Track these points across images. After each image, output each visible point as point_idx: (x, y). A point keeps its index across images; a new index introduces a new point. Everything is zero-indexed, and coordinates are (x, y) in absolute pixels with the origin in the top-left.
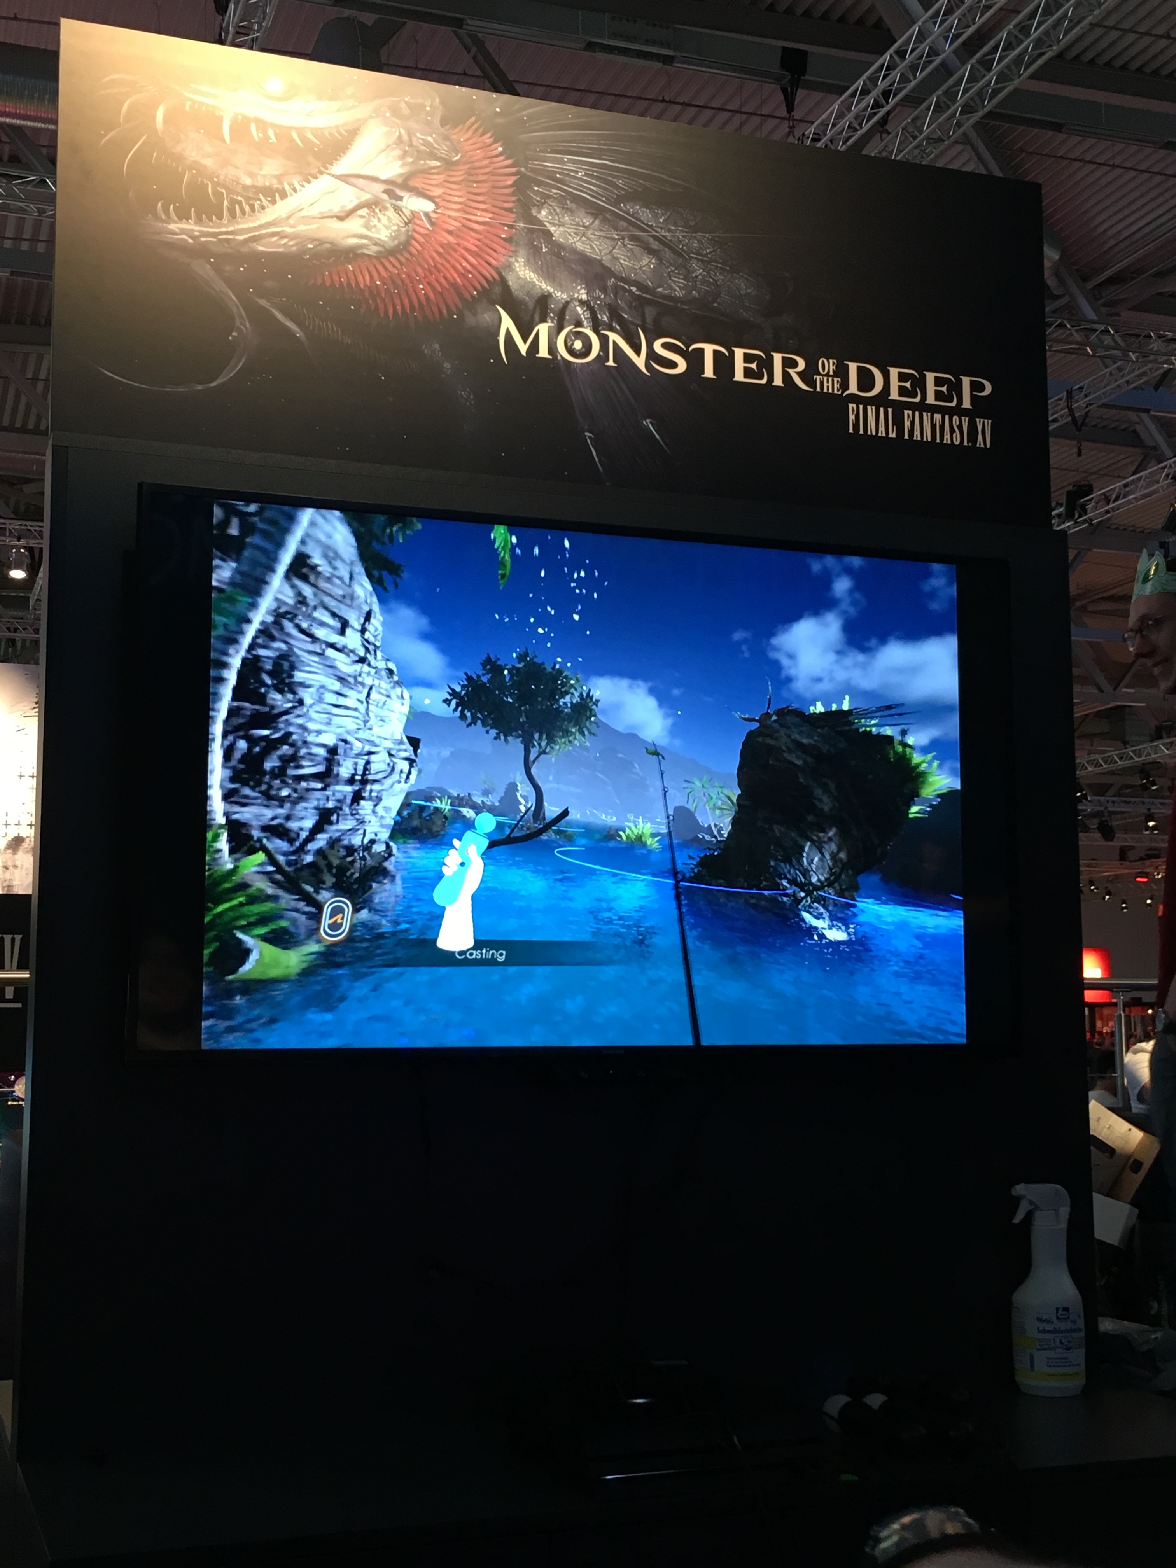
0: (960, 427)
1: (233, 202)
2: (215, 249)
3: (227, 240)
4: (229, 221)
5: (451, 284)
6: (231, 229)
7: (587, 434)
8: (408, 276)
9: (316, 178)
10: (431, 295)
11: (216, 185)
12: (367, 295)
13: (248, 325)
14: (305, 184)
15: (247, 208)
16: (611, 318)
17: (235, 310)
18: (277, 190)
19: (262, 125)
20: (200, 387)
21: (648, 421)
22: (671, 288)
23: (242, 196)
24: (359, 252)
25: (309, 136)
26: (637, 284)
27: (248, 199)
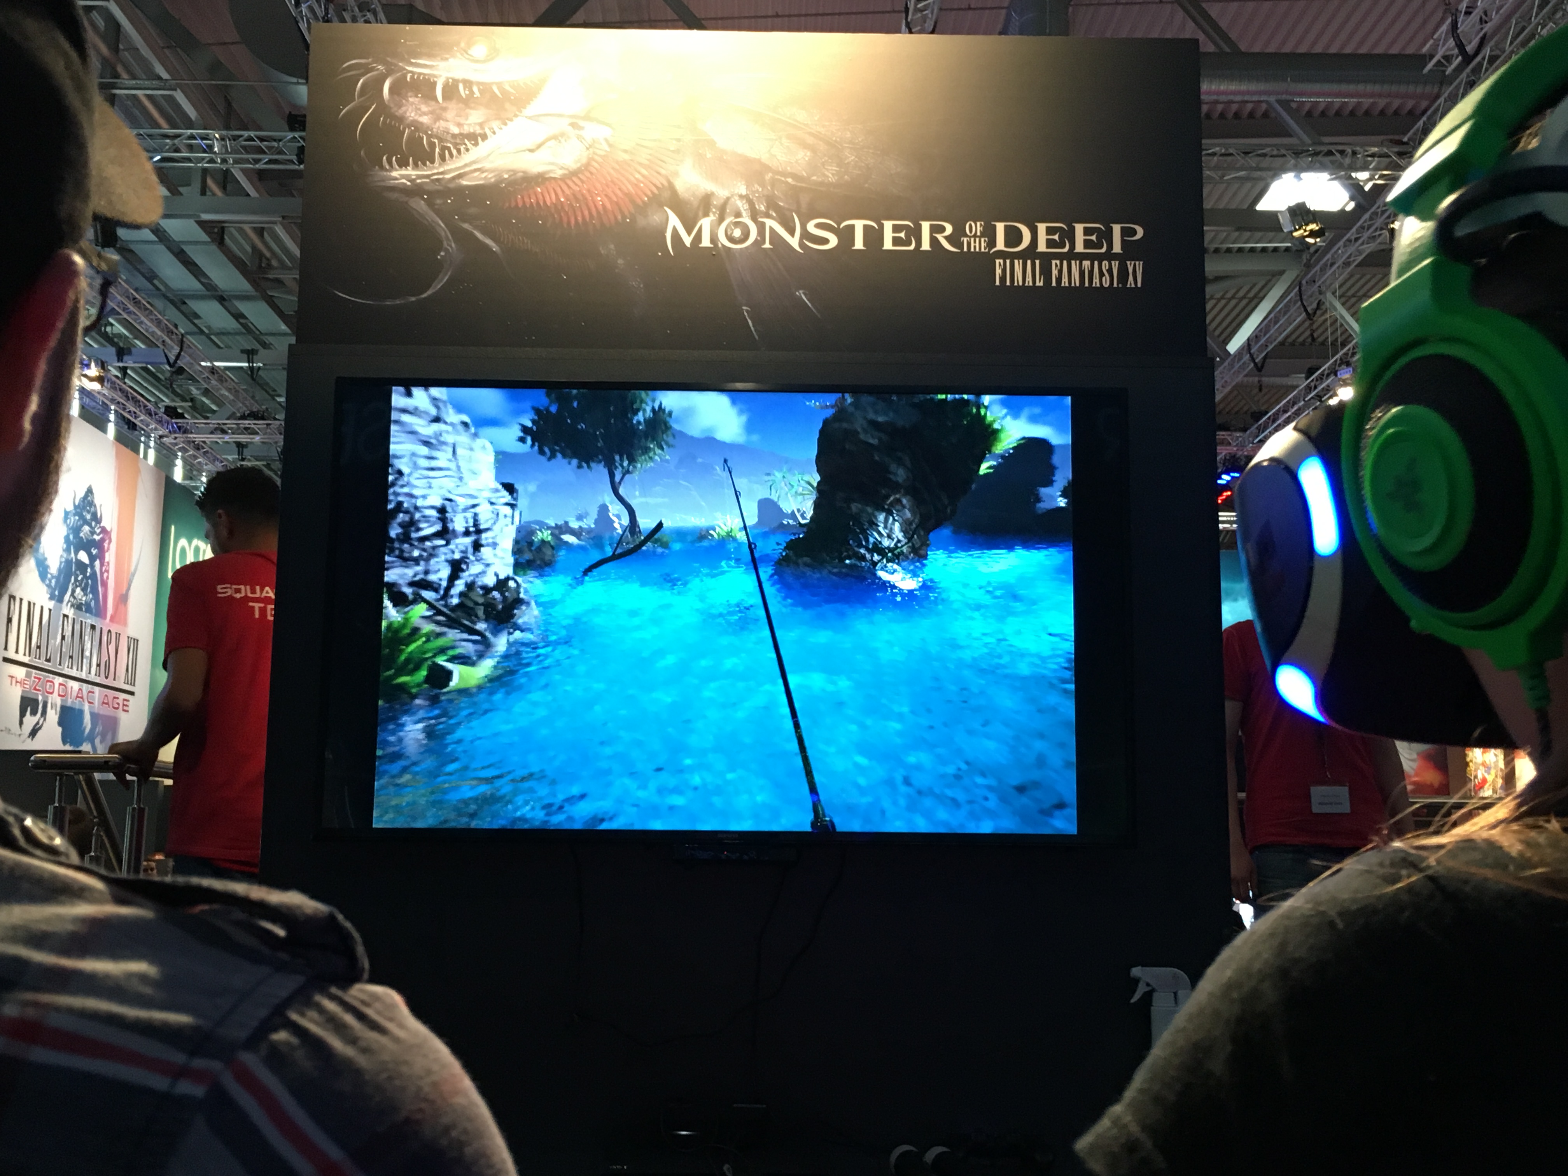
0: (1110, 271)
1: (443, 149)
2: (427, 188)
3: (438, 180)
4: (440, 164)
5: (626, 194)
6: (441, 170)
7: (744, 308)
8: (589, 191)
9: (511, 120)
10: (608, 206)
11: (429, 137)
12: (553, 210)
13: (453, 245)
14: (503, 126)
15: (454, 152)
16: (768, 207)
17: (443, 234)
18: (480, 135)
19: (468, 84)
20: (413, 299)
21: (801, 292)
22: (824, 175)
23: (451, 143)
24: (547, 176)
25: (507, 87)
26: (794, 176)
27: (456, 145)
